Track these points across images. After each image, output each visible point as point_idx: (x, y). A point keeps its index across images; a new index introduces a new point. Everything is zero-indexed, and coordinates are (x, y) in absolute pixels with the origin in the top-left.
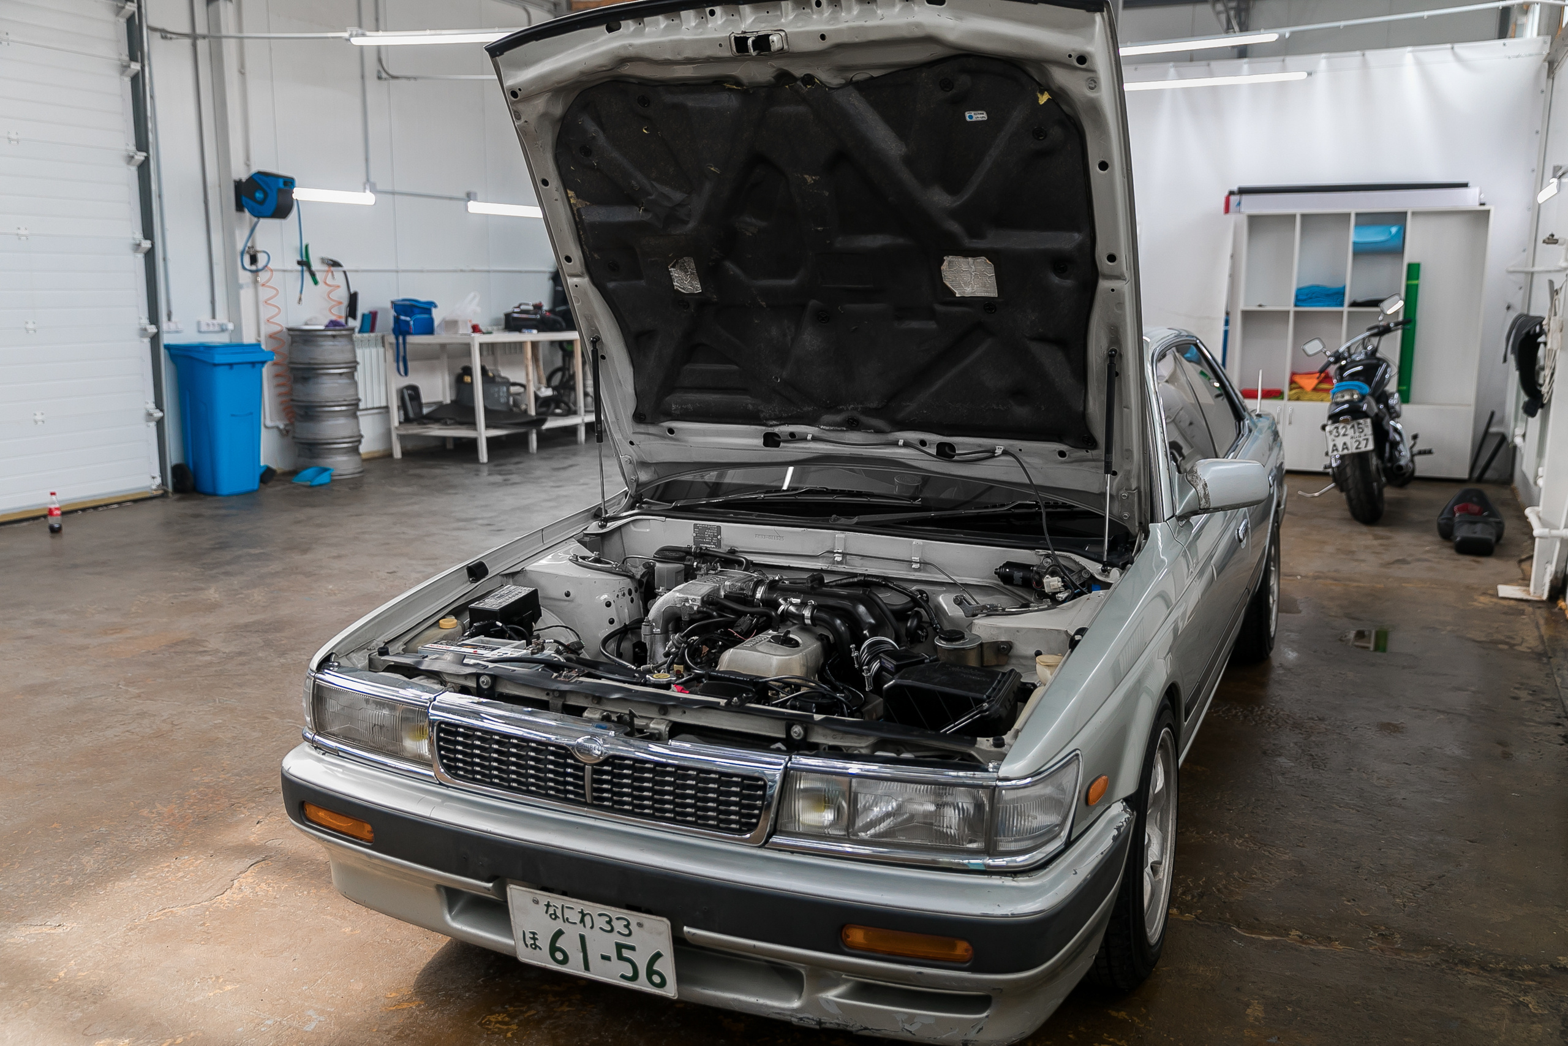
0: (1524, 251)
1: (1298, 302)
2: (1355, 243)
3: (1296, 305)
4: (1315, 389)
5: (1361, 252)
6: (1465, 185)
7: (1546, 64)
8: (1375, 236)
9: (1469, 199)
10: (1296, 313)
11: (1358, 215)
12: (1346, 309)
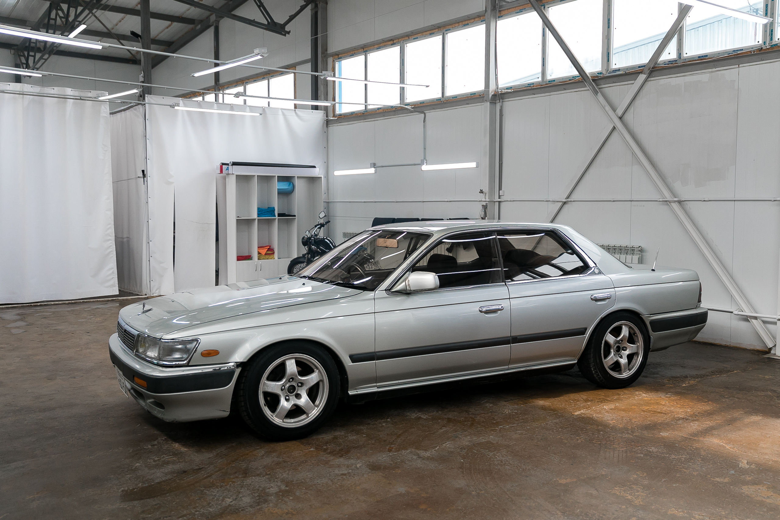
0: (325, 194)
1: (259, 215)
2: (278, 189)
3: (258, 217)
4: (266, 254)
5: (281, 193)
6: (314, 167)
7: (326, 122)
8: (284, 186)
9: (317, 172)
10: (258, 219)
11: (278, 176)
12: (277, 217)
